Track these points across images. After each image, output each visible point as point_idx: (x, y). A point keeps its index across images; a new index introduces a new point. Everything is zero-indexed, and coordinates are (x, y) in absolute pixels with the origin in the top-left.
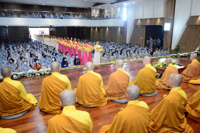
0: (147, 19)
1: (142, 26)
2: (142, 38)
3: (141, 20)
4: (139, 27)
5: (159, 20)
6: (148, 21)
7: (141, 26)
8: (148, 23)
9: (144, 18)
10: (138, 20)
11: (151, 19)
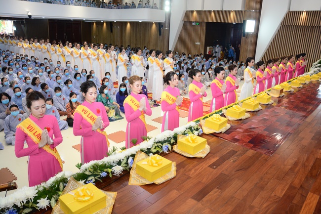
0: (210, 12)
1: (200, 23)
2: (199, 43)
3: (199, 12)
4: (193, 24)
5: (232, 14)
6: (213, 14)
7: (197, 22)
8: (212, 18)
9: (204, 10)
10: (192, 12)
11: (217, 12)
